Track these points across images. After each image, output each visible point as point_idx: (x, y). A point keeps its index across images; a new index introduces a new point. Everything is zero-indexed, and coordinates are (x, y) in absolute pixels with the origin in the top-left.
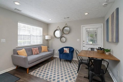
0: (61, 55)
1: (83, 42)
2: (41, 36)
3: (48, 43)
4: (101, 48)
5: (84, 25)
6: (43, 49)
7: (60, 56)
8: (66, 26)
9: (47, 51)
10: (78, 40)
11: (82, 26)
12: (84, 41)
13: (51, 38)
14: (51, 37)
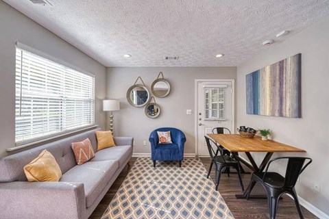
0: (158, 151)
1: (200, 117)
2: (89, 101)
3: (112, 122)
4: (244, 127)
5: (201, 80)
6: (101, 142)
7: (153, 154)
8: (161, 77)
9: (113, 143)
10: (188, 111)
11: (196, 80)
12: (200, 114)
13: (121, 108)
14: (120, 103)
